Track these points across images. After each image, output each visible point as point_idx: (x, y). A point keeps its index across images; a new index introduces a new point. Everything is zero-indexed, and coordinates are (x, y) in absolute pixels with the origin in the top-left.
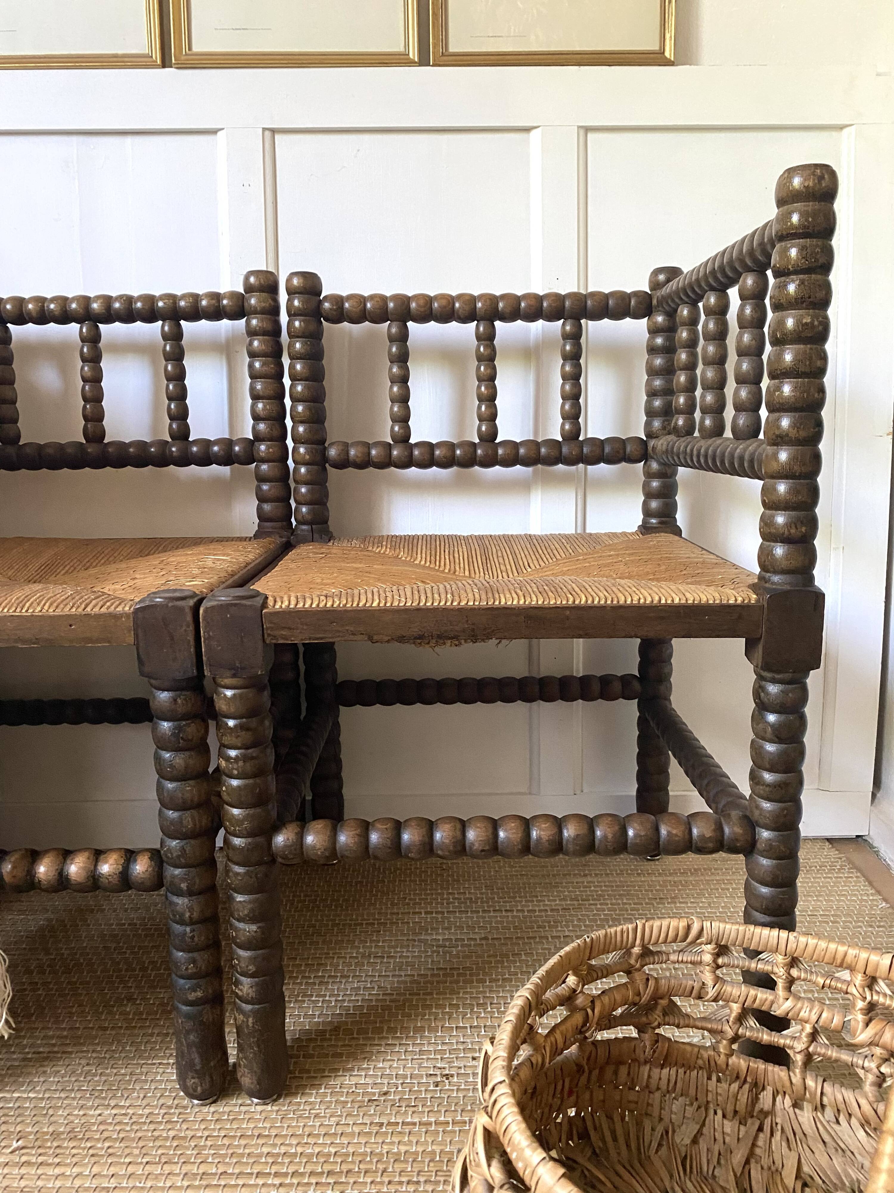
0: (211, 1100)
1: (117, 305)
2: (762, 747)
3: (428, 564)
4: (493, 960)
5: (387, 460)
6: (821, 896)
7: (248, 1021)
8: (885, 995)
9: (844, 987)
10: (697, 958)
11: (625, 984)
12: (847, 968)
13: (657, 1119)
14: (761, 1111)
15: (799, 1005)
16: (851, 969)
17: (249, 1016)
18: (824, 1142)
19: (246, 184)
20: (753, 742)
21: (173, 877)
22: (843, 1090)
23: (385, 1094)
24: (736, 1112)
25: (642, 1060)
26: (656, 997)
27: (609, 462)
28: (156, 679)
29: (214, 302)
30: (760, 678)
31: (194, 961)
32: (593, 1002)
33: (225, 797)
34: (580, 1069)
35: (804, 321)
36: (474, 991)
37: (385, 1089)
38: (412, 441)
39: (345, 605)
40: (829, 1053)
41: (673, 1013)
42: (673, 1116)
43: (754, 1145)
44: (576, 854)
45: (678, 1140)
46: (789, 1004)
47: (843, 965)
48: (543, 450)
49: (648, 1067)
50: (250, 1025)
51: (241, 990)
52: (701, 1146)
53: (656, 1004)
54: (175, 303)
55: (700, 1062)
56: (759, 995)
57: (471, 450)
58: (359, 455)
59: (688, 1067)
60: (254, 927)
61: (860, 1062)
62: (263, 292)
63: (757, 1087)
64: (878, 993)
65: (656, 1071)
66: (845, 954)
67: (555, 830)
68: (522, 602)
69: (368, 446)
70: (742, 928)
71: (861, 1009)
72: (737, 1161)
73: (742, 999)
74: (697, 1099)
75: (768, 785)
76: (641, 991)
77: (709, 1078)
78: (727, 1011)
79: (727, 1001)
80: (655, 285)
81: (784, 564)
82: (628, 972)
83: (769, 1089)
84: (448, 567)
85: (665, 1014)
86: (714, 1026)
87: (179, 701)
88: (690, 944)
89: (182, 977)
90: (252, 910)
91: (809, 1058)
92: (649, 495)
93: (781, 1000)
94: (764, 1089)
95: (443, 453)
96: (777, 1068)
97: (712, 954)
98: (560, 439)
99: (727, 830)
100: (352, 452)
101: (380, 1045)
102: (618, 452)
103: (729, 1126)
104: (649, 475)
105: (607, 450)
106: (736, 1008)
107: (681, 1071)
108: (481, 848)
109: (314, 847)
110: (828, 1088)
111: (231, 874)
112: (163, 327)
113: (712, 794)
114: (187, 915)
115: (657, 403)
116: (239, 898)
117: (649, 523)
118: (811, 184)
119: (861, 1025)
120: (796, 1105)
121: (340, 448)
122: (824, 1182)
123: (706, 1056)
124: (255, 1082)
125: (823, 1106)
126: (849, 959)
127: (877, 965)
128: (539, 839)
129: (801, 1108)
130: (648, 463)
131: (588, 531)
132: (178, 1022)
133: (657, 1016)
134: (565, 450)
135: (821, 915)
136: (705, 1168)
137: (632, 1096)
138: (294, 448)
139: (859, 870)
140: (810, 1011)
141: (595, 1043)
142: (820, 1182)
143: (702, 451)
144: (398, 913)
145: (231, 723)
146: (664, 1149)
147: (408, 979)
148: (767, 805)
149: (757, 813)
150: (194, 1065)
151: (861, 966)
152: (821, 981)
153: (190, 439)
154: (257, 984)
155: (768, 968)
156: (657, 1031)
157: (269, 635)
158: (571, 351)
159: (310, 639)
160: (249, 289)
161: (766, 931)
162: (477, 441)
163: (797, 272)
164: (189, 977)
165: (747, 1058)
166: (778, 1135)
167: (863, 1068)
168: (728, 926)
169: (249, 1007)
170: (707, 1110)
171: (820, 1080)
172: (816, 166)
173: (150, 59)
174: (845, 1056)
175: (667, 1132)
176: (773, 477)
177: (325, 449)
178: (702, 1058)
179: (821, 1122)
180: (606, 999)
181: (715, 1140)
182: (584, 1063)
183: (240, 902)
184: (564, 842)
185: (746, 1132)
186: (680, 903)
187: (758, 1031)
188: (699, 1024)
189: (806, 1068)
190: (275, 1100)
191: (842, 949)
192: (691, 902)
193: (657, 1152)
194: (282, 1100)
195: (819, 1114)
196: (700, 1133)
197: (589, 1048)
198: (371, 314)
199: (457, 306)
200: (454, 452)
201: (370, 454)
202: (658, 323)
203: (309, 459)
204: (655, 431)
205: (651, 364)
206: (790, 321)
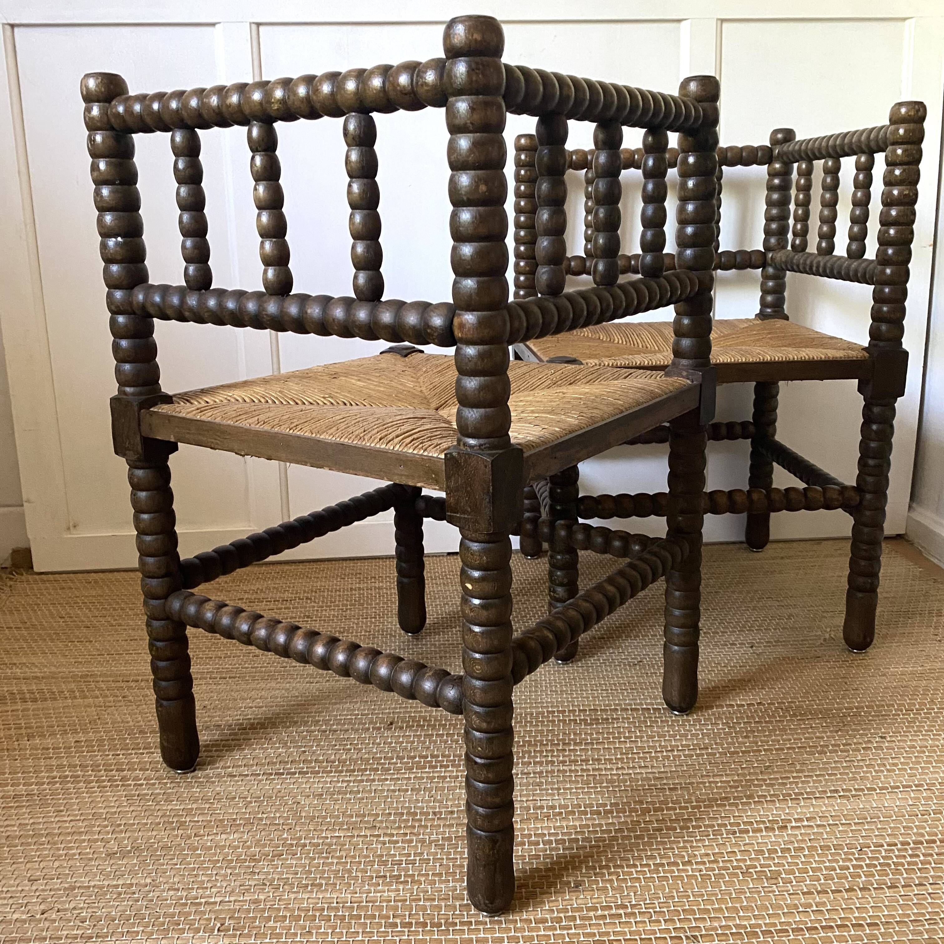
5: (583, 270)
27: (738, 268)
30: (868, 403)
35: (905, 193)
69: (569, 260)
75: (871, 467)
80: (775, 142)
92: (765, 291)
95: (623, 263)
99: (845, 494)
102: (745, 261)
104: (766, 277)
105: (738, 259)
115: (774, 226)
117: (765, 312)
118: (913, 114)
130: (766, 269)
143: (822, 264)
163: (901, 164)
172: (916, 103)
176: (881, 284)
198: (575, 163)
199: (636, 156)
200: (630, 262)
201: (570, 265)
202: (775, 169)
203: (528, 269)
204: (772, 245)
205: (771, 198)
206: (895, 192)
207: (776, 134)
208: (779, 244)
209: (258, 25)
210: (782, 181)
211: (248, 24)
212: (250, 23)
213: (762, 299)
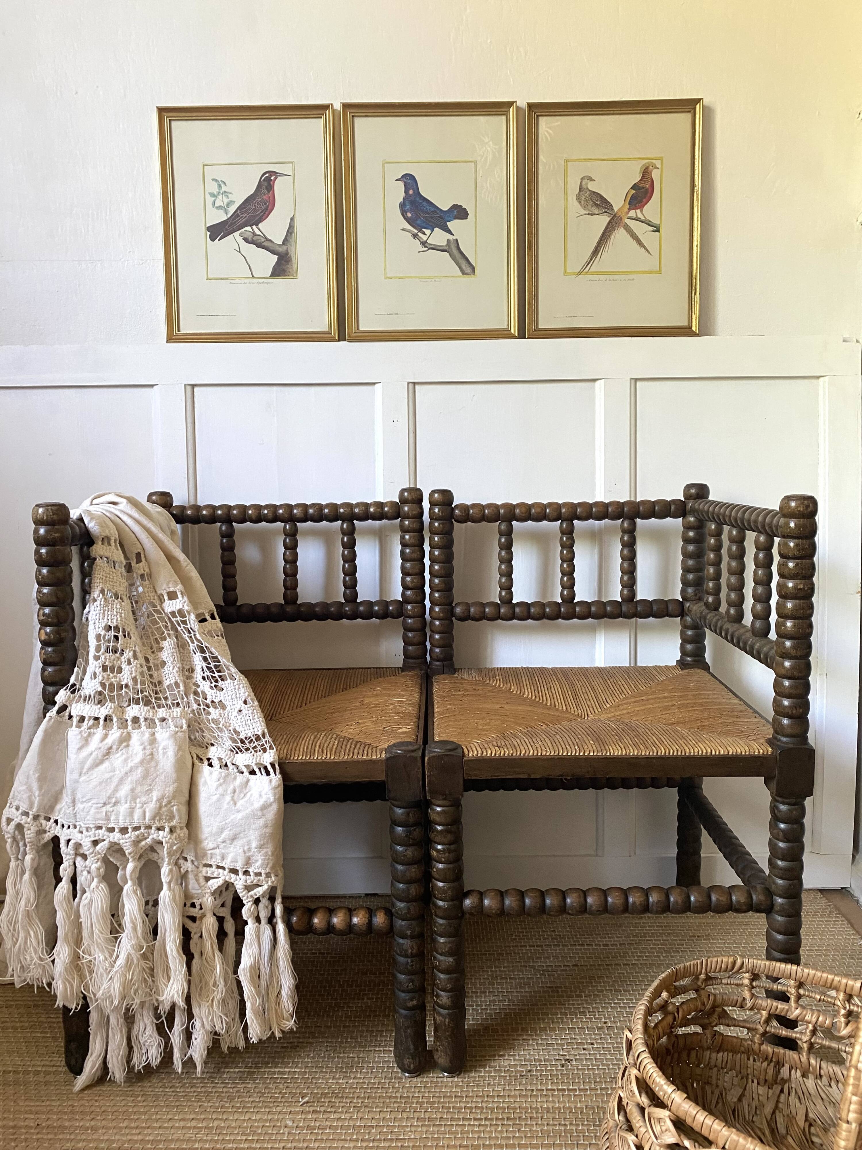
0: (417, 1074)
1: (311, 511)
2: (776, 844)
3: (534, 697)
4: (584, 981)
5: (498, 616)
6: (816, 935)
7: (445, 1021)
8: (858, 1006)
9: (833, 1001)
10: (740, 982)
11: (695, 998)
12: (833, 989)
13: (715, 1085)
14: (782, 1079)
15: (804, 1012)
16: (837, 989)
17: (446, 1018)
18: (822, 1099)
19: (396, 421)
20: (770, 839)
21: (401, 926)
22: (833, 1065)
23: (530, 1071)
24: (766, 1081)
25: (706, 1047)
26: (714, 1007)
27: (655, 616)
28: (396, 800)
29: (379, 510)
30: (774, 800)
31: (412, 981)
32: (678, 1009)
33: (435, 875)
34: (668, 1050)
35: (799, 587)
36: (575, 1003)
37: (529, 1068)
38: (514, 601)
39: (512, 754)
40: (824, 1042)
41: (724, 1017)
42: (725, 1084)
43: (778, 1101)
44: (657, 912)
45: (729, 1098)
46: (798, 1012)
47: (832, 987)
48: (608, 608)
49: (709, 1052)
50: (447, 1023)
51: (441, 1000)
52: (744, 1103)
53: (714, 1011)
54: (352, 510)
55: (742, 1049)
56: (779, 1006)
57: (557, 609)
58: (478, 613)
59: (734, 1051)
60: (451, 959)
61: (843, 1048)
62: (414, 503)
63: (779, 1064)
64: (853, 1005)
65: (714, 1055)
66: (833, 980)
67: (645, 898)
68: (624, 753)
69: (483, 605)
70: (768, 963)
71: (843, 1015)
72: (768, 1110)
73: (768, 1009)
74: (740, 1072)
75: (781, 869)
76: (706, 1003)
77: (748, 1059)
78: (759, 1016)
79: (759, 1010)
80: (688, 496)
81: (789, 731)
82: (697, 991)
83: (787, 1066)
84: (549, 701)
85: (720, 1018)
86: (751, 1026)
87: (411, 815)
88: (734, 973)
89: (403, 992)
90: (451, 948)
91: (811, 1046)
92: (685, 640)
93: (793, 1009)
94: (783, 1065)
95: (538, 610)
96: (791, 1052)
97: (749, 979)
98: (620, 600)
99: (754, 897)
100: (472, 610)
101: (519, 1040)
102: (663, 611)
103: (762, 1090)
104: (685, 626)
105: (655, 608)
106: (764, 1013)
107: (730, 1054)
108: (597, 909)
109: (490, 907)
110: (824, 1064)
111: (437, 925)
112: (342, 525)
113: (740, 868)
114: (410, 951)
115: (690, 577)
116: (442, 940)
117: (686, 661)
118: (802, 510)
119: (843, 1025)
120: (804, 1076)
121: (465, 608)
122: (822, 1123)
123: (746, 1045)
124: (448, 1061)
125: (821, 1076)
126: (835, 983)
127: (852, 988)
128: (634, 903)
129: (808, 1078)
130: (685, 618)
131: (639, 664)
132: (399, 1021)
133: (715, 1018)
134: (624, 608)
135: (816, 950)
136: (747, 1117)
137: (698, 1071)
138: (430, 608)
139: (843, 916)
140: (812, 1016)
141: (677, 1036)
142: (820, 1123)
144: (510, 947)
145: (439, 828)
146: (720, 1104)
147: (528, 994)
148: (780, 882)
149: (773, 886)
150: (409, 1050)
151: (842, 988)
152: (818, 997)
153: (358, 601)
154: (451, 997)
155: (784, 988)
156: (715, 1029)
157: (466, 774)
158: (628, 541)
159: (492, 776)
160: (403, 501)
161: (783, 965)
162: (560, 601)
163: (794, 558)
164: (408, 992)
165: (772, 1046)
166: (793, 1094)
167: (845, 1052)
168: (759, 962)
169: (447, 1011)
170: (747, 1079)
171: (819, 1060)
172: (805, 497)
173: (330, 335)
174: (834, 1045)
175: (722, 1095)
176: (781, 676)
177: (453, 608)
178: (743, 1046)
179: (820, 1086)
180: (685, 1007)
181: (753, 1099)
182: (671, 1048)
183: (443, 943)
184: (650, 906)
185: (773, 1093)
186: (713, 939)
187: (779, 1029)
188: (741, 1024)
189: (809, 1052)
190: (458, 1075)
191: (830, 977)
192: (721, 939)
193: (715, 1107)
194: (462, 1075)
195: (819, 1081)
196: (743, 1095)
197: (673, 1039)
198: (487, 517)
199: (548, 510)
200: (545, 609)
201: (484, 611)
202: (690, 522)
203: (442, 615)
204: (689, 596)
205: (686, 549)
206: (790, 585)
207: (689, 490)
208: (696, 595)
209: (193, 386)
210: (696, 534)
211: (183, 385)
212: (185, 385)
213: (682, 647)
